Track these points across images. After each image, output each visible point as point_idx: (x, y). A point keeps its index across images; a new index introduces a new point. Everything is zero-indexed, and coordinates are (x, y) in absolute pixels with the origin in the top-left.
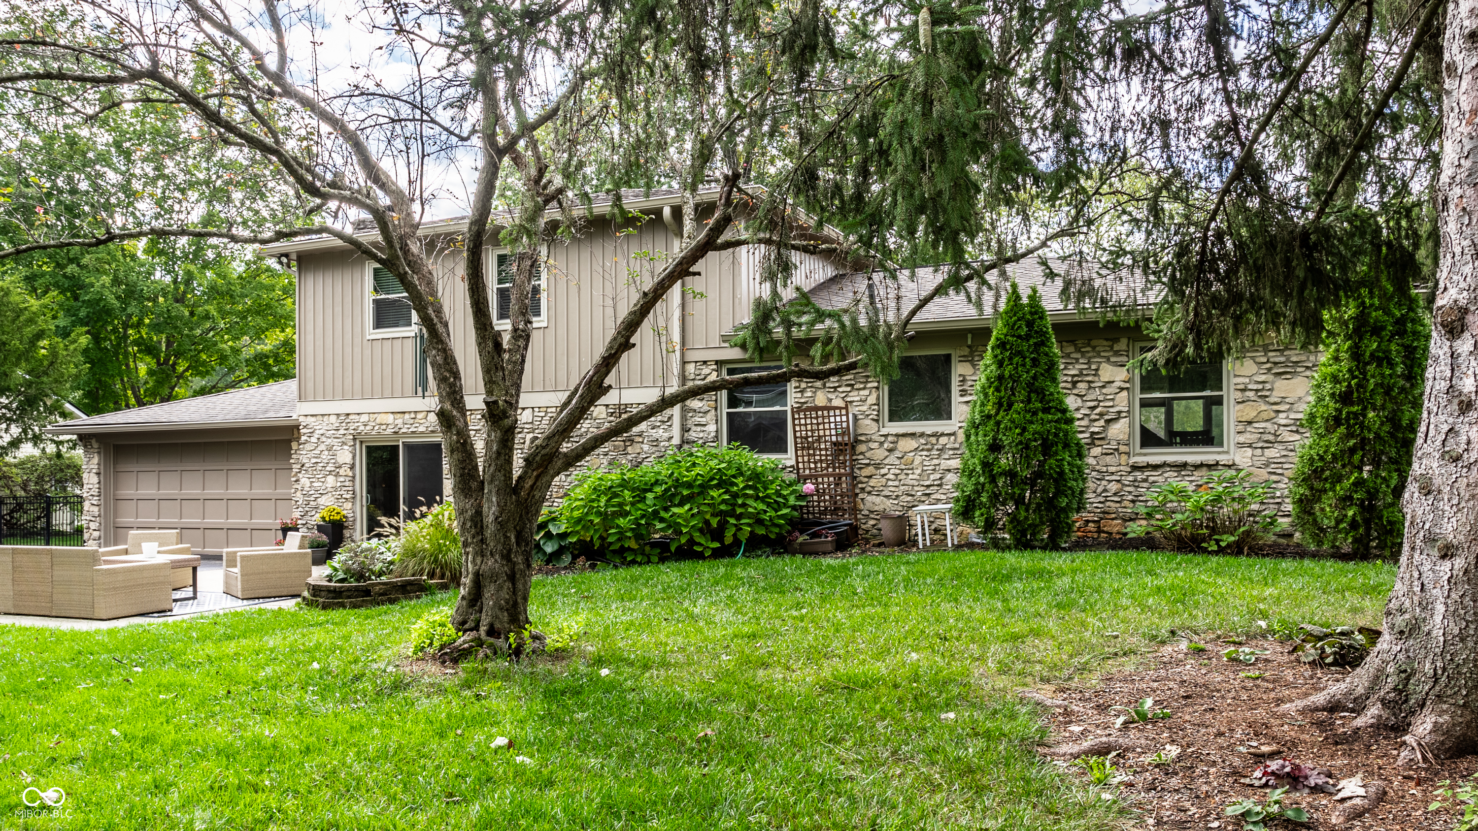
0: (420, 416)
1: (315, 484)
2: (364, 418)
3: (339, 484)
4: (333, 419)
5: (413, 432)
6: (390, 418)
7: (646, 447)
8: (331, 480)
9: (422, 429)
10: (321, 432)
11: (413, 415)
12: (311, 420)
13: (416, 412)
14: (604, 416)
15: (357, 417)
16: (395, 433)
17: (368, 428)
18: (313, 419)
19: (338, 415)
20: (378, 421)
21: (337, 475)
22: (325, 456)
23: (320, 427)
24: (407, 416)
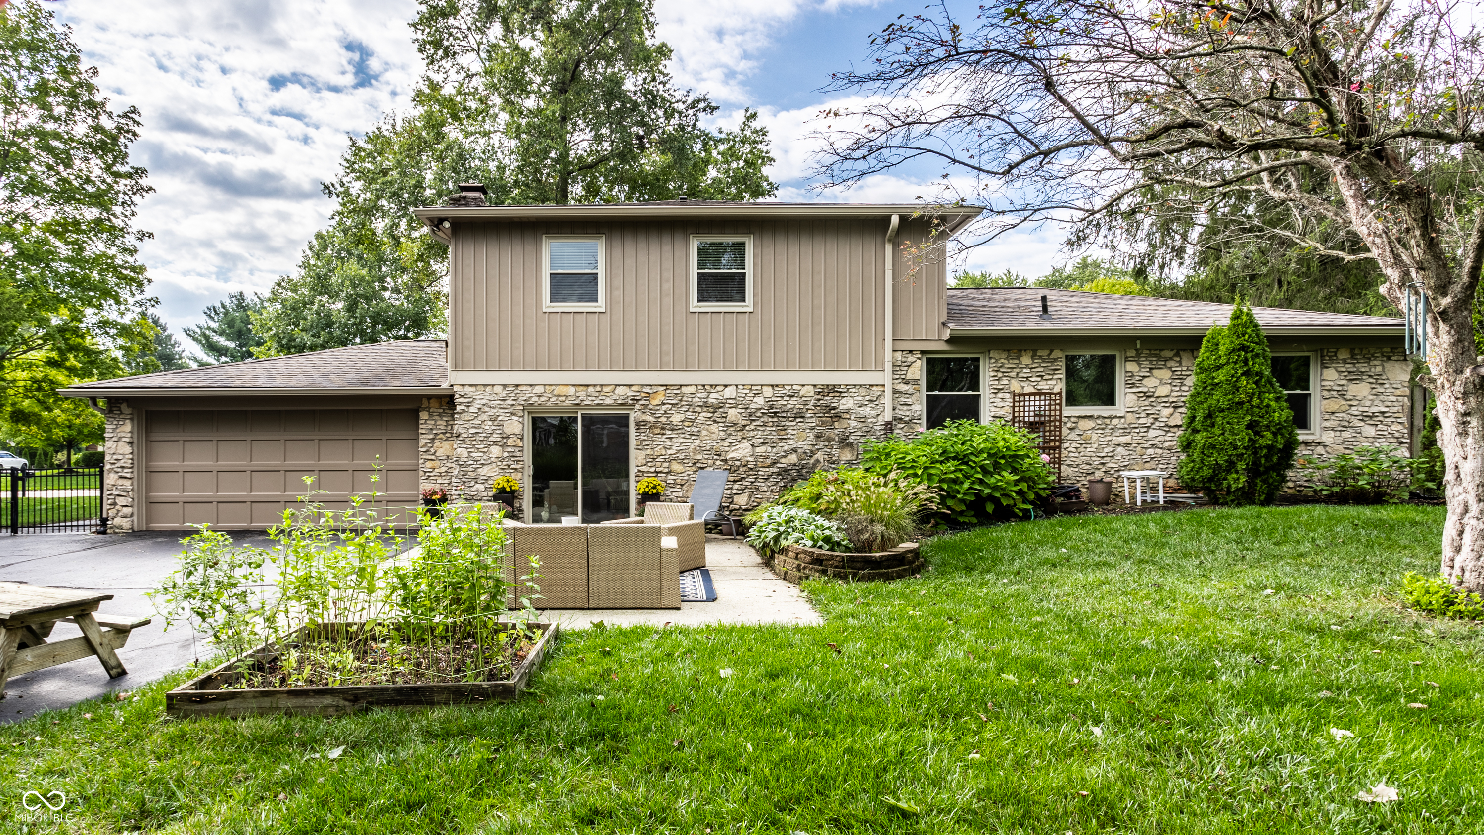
0: (605, 389)
1: (473, 455)
2: (539, 389)
3: (506, 455)
4: (498, 389)
5: (598, 405)
6: (571, 391)
7: (853, 423)
8: (495, 451)
9: (608, 401)
10: (484, 402)
11: (598, 388)
12: (468, 389)
13: (602, 385)
14: (812, 394)
15: (530, 388)
16: (578, 405)
17: (543, 399)
18: (473, 389)
19: (505, 386)
20: (555, 393)
21: (503, 446)
22: (488, 426)
23: (481, 398)
24: (591, 389)
